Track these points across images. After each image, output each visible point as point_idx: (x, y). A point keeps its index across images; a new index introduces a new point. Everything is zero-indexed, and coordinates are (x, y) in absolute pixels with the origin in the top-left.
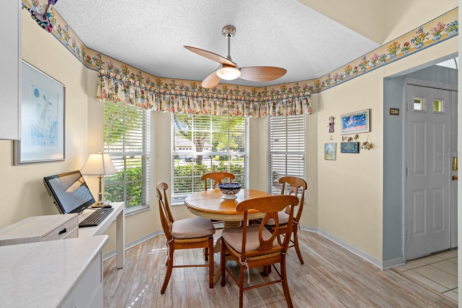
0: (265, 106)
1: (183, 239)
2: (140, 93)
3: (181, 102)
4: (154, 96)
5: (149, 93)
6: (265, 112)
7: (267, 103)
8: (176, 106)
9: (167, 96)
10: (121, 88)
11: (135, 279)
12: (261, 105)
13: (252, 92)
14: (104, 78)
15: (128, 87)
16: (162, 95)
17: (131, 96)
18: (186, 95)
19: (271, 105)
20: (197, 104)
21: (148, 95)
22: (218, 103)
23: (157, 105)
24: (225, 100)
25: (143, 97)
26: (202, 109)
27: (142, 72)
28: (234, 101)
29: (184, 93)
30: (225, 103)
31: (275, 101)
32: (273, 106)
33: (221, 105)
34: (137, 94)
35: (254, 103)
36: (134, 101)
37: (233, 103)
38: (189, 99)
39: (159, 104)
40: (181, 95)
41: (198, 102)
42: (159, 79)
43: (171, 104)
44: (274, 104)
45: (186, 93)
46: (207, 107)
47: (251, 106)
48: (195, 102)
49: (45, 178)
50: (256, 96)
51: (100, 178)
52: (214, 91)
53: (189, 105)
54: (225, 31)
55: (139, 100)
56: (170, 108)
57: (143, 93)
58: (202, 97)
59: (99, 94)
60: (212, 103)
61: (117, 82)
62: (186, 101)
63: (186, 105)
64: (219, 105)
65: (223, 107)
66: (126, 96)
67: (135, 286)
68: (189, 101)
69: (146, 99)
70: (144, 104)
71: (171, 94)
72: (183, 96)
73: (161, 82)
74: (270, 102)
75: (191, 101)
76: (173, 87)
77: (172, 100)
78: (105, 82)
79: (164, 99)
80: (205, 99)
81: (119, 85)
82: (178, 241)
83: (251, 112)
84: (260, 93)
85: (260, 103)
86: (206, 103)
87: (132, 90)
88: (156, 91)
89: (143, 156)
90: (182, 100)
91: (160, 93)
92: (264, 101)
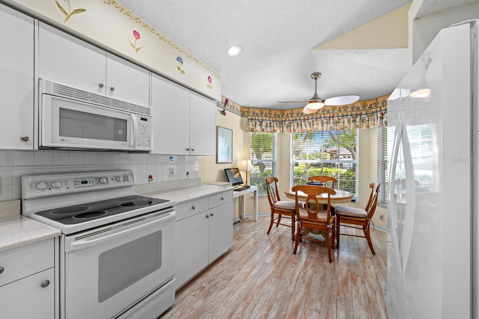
0: (374, 117)
1: (278, 208)
2: (269, 124)
3: (296, 125)
4: (278, 124)
5: (275, 123)
6: (373, 123)
7: (376, 114)
8: (292, 128)
9: (287, 122)
10: (258, 123)
11: (259, 227)
12: (370, 116)
13: (362, 105)
14: (250, 120)
15: (262, 122)
16: (284, 122)
17: (264, 127)
18: (300, 119)
19: (379, 115)
20: (308, 125)
21: (274, 124)
22: (325, 121)
23: (280, 129)
24: (332, 118)
25: (270, 126)
26: (312, 128)
27: (272, 110)
28: (340, 118)
29: (298, 118)
30: (332, 120)
31: (383, 112)
32: (381, 117)
33: (327, 123)
34: (267, 125)
35: (362, 116)
36: (265, 130)
37: (339, 120)
38: (301, 122)
39: (282, 128)
40: (296, 120)
41: (308, 123)
42: (282, 111)
43: (289, 128)
44: (382, 114)
45: (299, 118)
46: (315, 126)
47: (358, 119)
48: (306, 123)
49: (225, 169)
50: (366, 108)
51: (247, 173)
52: (323, 112)
53: (301, 126)
54: (313, 76)
55: (269, 129)
56: (288, 130)
57: (271, 124)
58: (311, 119)
59: (247, 130)
60: (320, 122)
61: (256, 121)
62: (300, 123)
63: (300, 126)
64: (325, 123)
65: (329, 124)
66: (261, 128)
67: (258, 228)
68: (301, 123)
69: (272, 127)
70: (271, 130)
71: (289, 120)
72: (298, 120)
73: (284, 113)
74: (378, 113)
75: (303, 123)
76: (292, 114)
77: (290, 125)
78: (250, 123)
79: (285, 125)
80: (314, 120)
81: (257, 122)
82: (276, 209)
83: (357, 124)
84: (371, 105)
85: (369, 115)
86: (315, 123)
87: (264, 124)
88: (280, 120)
89: (273, 162)
90: (296, 124)
91: (282, 121)
92: (373, 112)
